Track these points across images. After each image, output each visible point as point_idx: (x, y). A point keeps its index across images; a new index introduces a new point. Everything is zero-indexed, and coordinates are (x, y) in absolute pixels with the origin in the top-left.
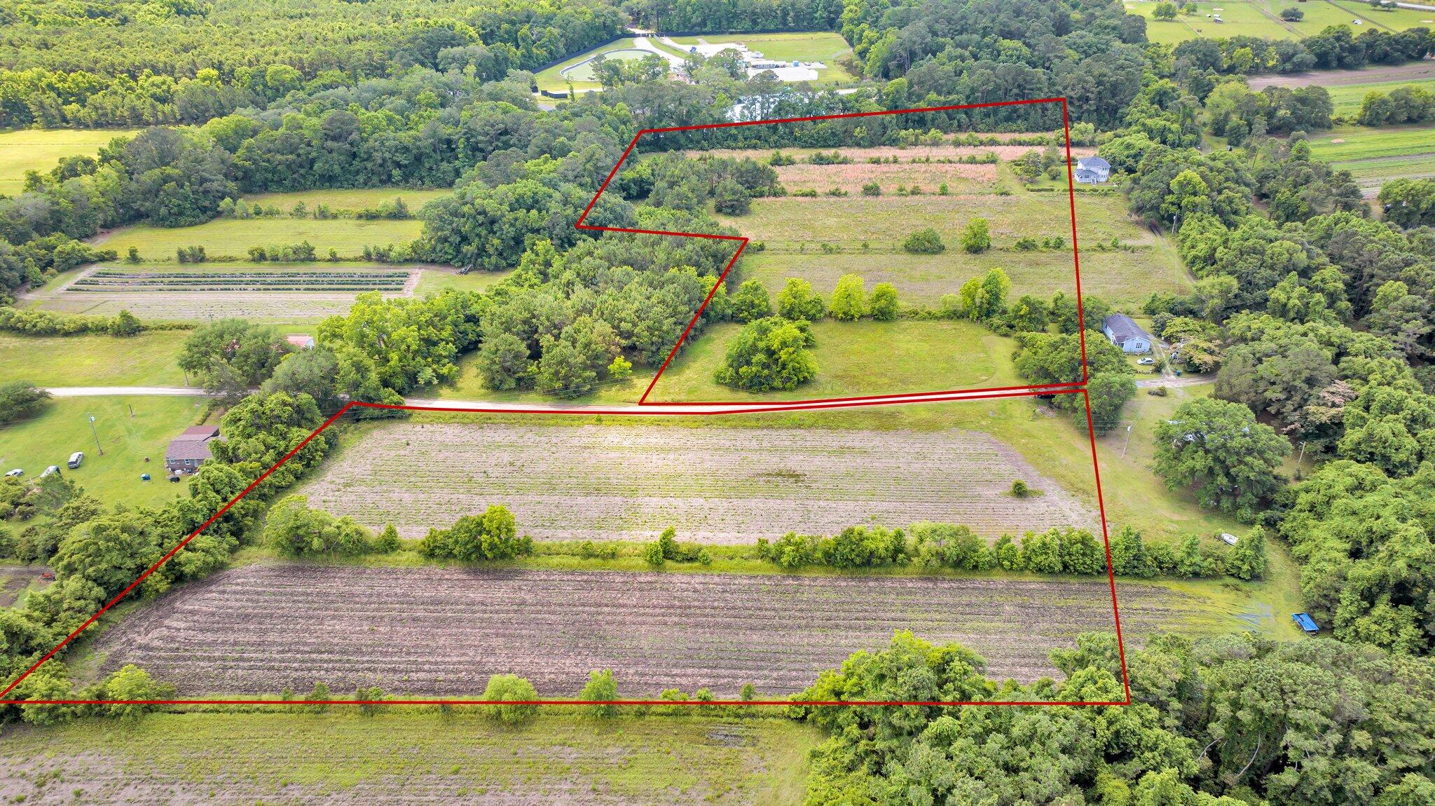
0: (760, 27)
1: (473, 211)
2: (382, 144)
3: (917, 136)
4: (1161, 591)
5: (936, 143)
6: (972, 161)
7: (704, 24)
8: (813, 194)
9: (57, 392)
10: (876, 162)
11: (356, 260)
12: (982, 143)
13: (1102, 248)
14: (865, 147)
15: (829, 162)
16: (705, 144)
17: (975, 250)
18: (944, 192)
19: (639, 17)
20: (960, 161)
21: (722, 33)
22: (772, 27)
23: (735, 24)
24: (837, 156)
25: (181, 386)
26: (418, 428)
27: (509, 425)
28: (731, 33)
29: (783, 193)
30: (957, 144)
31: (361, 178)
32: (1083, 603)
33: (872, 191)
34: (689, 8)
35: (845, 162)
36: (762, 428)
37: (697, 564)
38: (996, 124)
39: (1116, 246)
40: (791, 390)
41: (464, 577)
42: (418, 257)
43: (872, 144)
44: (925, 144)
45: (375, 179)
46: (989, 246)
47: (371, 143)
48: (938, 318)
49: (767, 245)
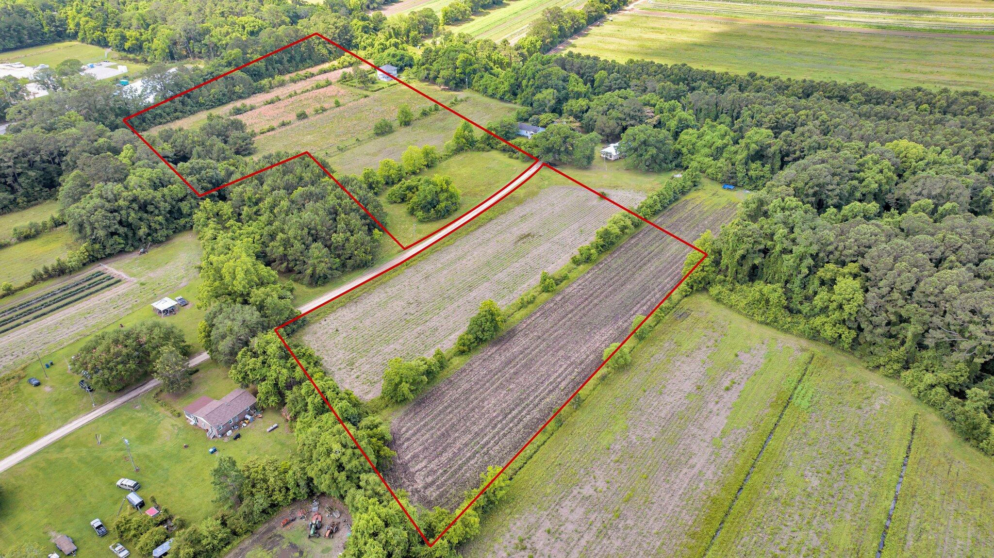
1: (127, 203)
5: (282, 84)
6: (319, 86)
8: (273, 128)
10: (270, 102)
11: (29, 285)
15: (244, 111)
18: (338, 104)
20: (313, 89)
25: (90, 410)
26: (324, 323)
27: (369, 293)
33: (302, 116)
35: (252, 108)
41: (495, 349)
44: (277, 87)
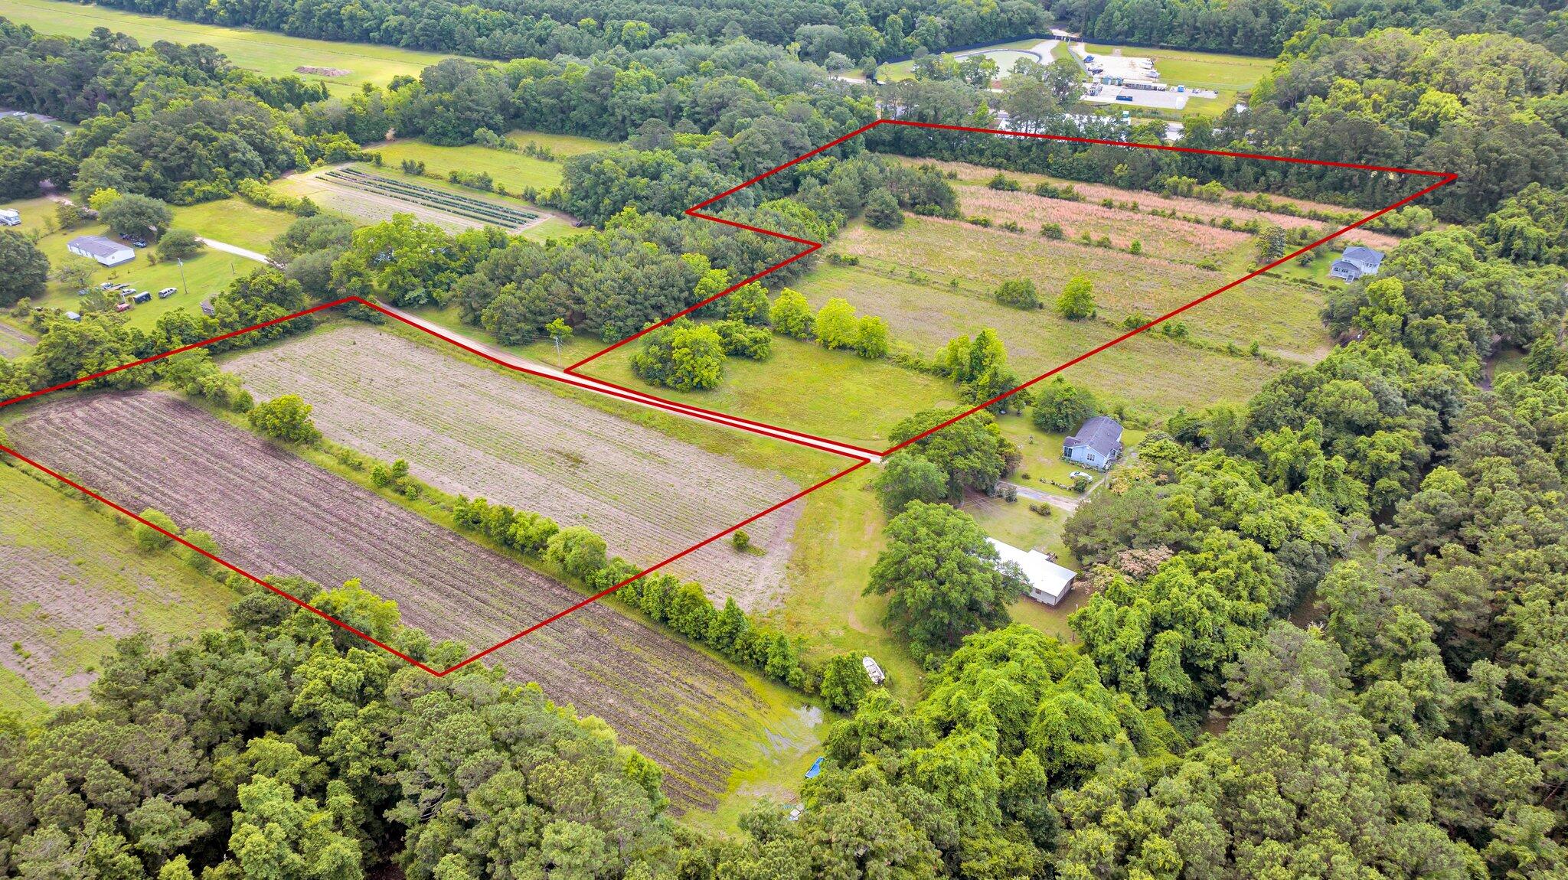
0: (1197, 45)
2: (625, 102)
3: (1190, 186)
4: (734, 680)
5: (1212, 199)
6: (1227, 225)
7: (1130, 32)
8: (986, 224)
9: (212, 244)
10: (1108, 205)
11: (518, 197)
12: (1269, 209)
13: (1232, 352)
14: (1122, 188)
15: (1053, 195)
16: (946, 155)
17: (1072, 316)
18: (1134, 251)
19: (1064, 18)
20: (1212, 223)
21: (1151, 46)
22: (1213, 46)
23: (1170, 37)
24: (1067, 191)
28: (1162, 48)
29: (956, 216)
30: (1237, 204)
31: (605, 131)
32: (646, 657)
33: (1052, 233)
34: (1117, 14)
36: (611, 414)
37: (403, 498)
38: (1319, 190)
39: (1255, 353)
40: (683, 392)
42: (552, 204)
43: (1132, 185)
44: (1199, 197)
45: (615, 134)
46: (1094, 316)
47: (616, 99)
48: (922, 371)
49: (861, 261)
